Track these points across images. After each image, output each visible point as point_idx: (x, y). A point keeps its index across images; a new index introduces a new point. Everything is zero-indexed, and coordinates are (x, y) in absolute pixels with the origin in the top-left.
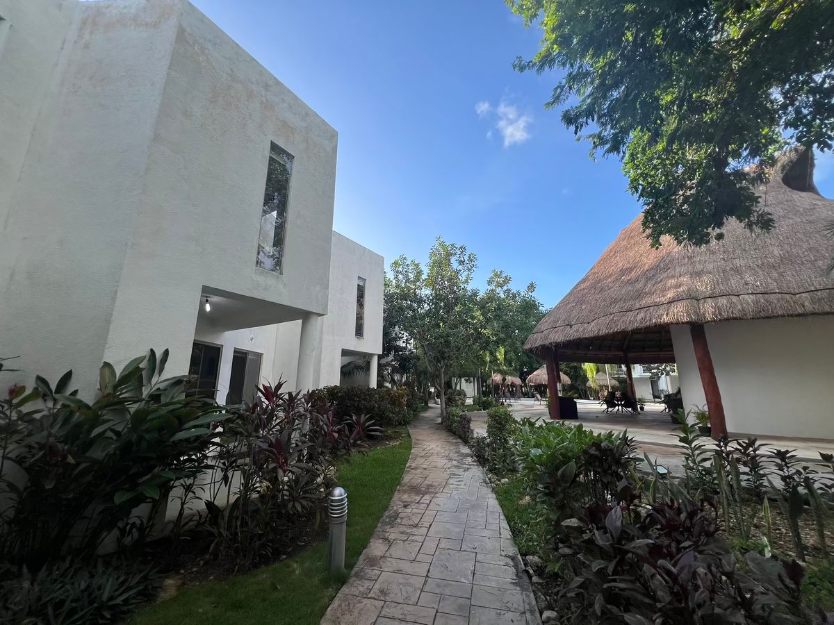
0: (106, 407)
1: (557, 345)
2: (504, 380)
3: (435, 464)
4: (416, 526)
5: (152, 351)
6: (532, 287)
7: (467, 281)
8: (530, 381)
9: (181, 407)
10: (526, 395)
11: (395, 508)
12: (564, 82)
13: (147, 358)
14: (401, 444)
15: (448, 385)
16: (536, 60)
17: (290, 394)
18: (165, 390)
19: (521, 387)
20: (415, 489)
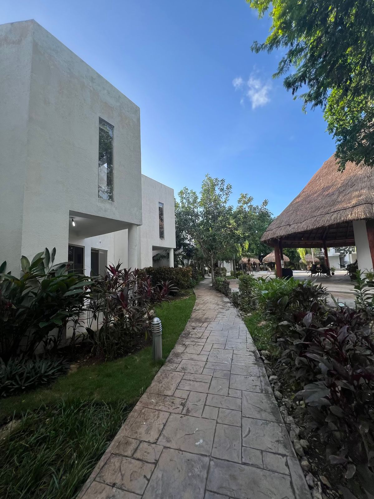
0: (27, 280)
1: (282, 238)
2: (249, 260)
3: (210, 307)
4: (200, 338)
5: (47, 249)
6: (265, 203)
7: (225, 202)
8: (265, 261)
9: (67, 279)
10: (262, 269)
11: (188, 330)
12: (286, 57)
13: (45, 253)
14: (190, 298)
15: (216, 265)
16: (267, 42)
17: (125, 270)
18: (57, 270)
19: (259, 264)
20: (199, 320)
